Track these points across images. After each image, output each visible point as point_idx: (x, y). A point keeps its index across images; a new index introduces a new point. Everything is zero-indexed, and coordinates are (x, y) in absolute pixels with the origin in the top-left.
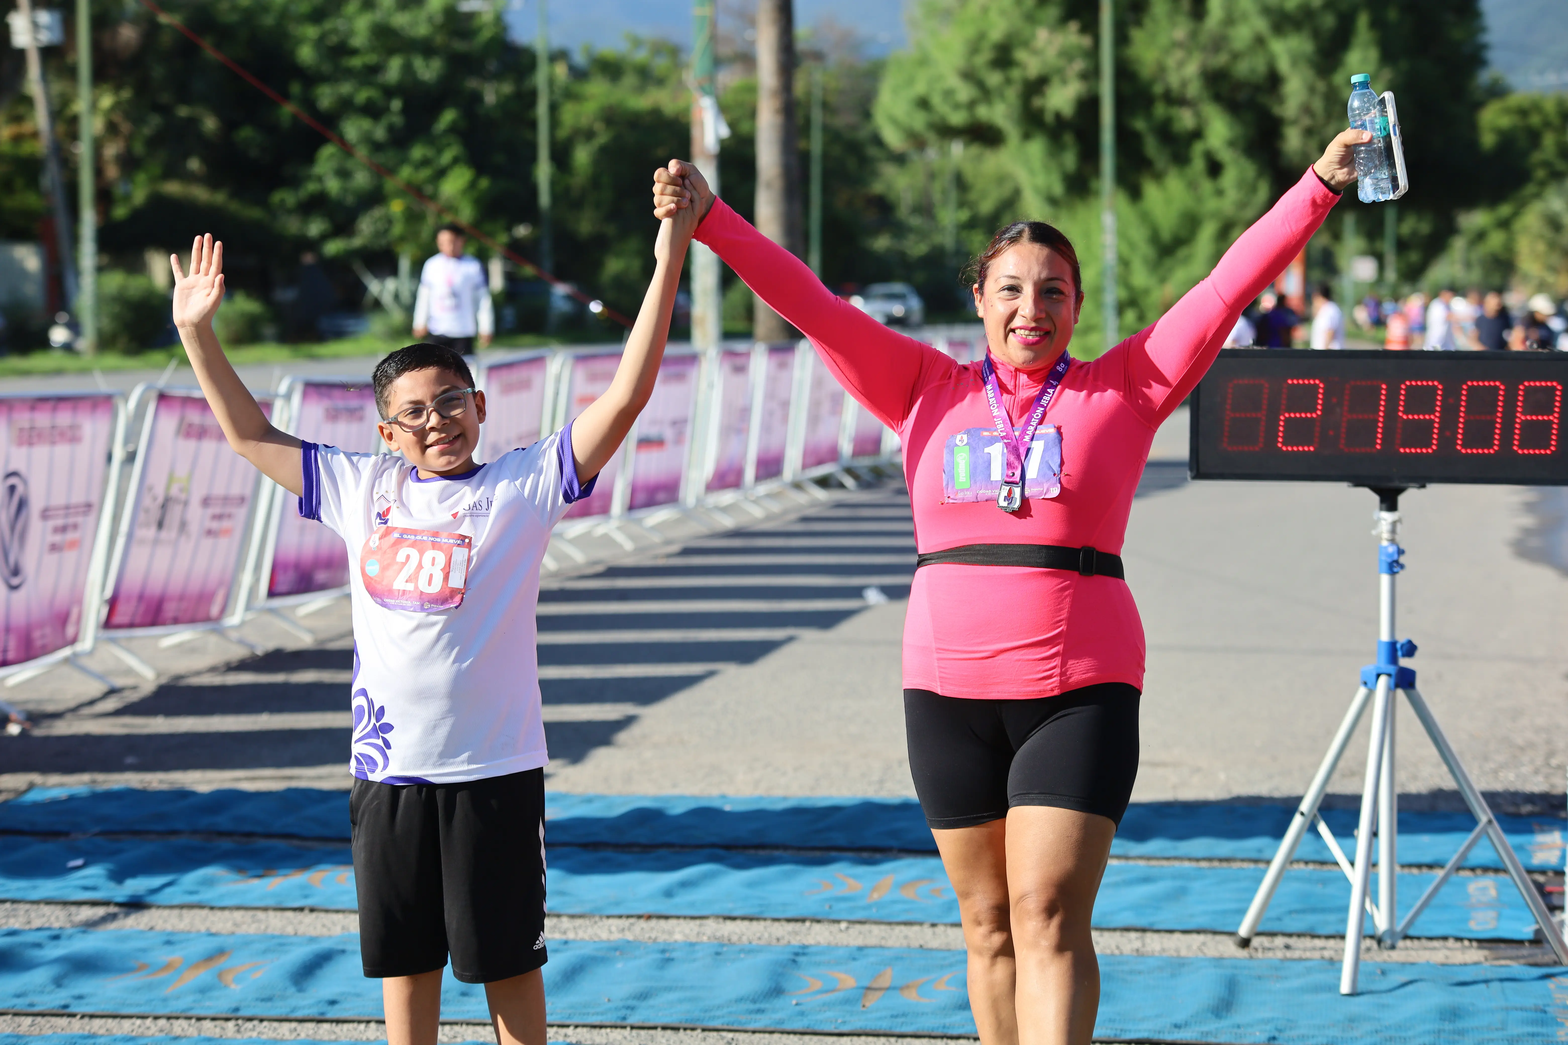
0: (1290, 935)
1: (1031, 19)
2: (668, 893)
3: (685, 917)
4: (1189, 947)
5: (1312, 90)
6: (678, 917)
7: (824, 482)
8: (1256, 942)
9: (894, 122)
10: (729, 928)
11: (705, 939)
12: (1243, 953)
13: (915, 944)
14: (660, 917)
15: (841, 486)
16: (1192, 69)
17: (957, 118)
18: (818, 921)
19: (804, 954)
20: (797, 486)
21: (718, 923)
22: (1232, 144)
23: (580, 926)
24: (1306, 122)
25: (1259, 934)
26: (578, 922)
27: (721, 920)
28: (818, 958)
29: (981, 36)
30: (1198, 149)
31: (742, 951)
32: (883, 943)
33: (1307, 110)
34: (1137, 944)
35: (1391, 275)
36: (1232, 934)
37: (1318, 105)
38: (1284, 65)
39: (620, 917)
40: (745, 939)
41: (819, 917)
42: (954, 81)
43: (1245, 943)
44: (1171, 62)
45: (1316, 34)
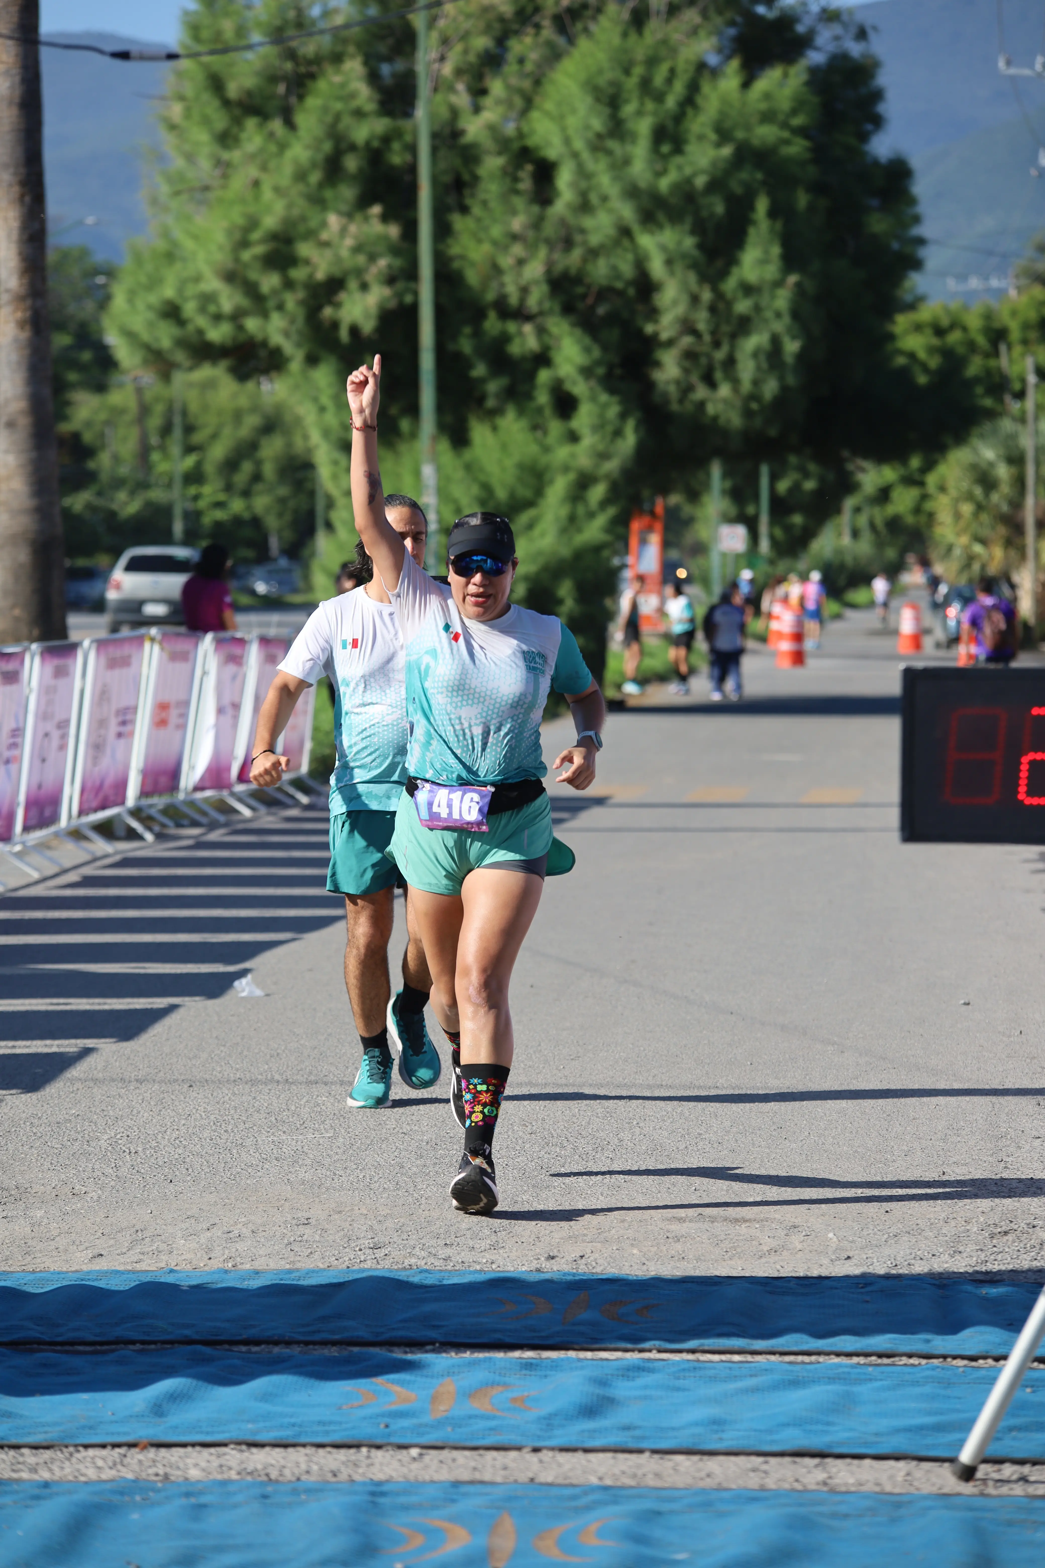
0: (1021, 1462)
1: (318, 201)
2: (158, 1410)
3: (193, 1445)
4: (891, 1477)
5: (695, 299)
6: (184, 1445)
7: (106, 830)
8: (983, 1470)
9: (130, 335)
10: (259, 1458)
11: (233, 1475)
12: (967, 1488)
13: (523, 1477)
14: (159, 1445)
15: (132, 835)
16: (535, 270)
17: (217, 334)
18: (379, 1447)
19: (383, 1494)
20: (76, 835)
21: (242, 1451)
22: (586, 372)
23: (53, 1460)
24: (687, 341)
25: (985, 1461)
26: (47, 1454)
27: (244, 1447)
28: (402, 1500)
29: (253, 223)
30: (544, 376)
31: (295, 1492)
32: (477, 1476)
33: (688, 327)
34: (821, 1476)
35: (764, 545)
36: (952, 1460)
37: (702, 320)
38: (657, 268)
39: (103, 1446)
40: (287, 1472)
41: (379, 1441)
42: (213, 284)
43: (968, 1473)
44: (506, 261)
45: (699, 228)
